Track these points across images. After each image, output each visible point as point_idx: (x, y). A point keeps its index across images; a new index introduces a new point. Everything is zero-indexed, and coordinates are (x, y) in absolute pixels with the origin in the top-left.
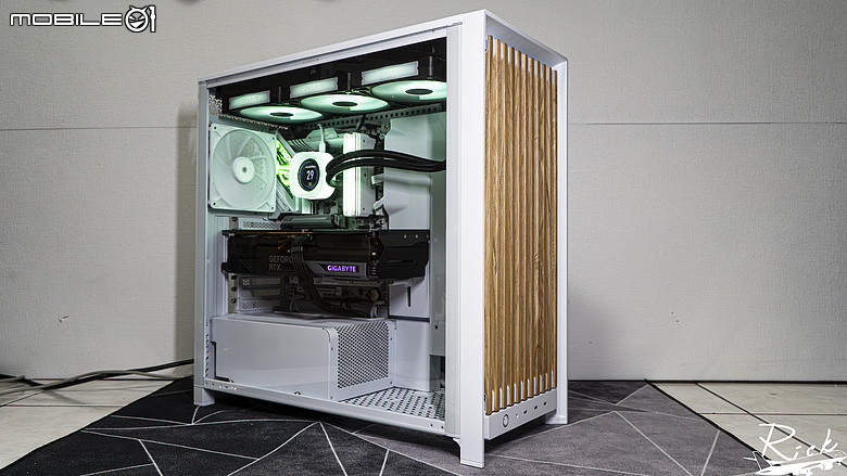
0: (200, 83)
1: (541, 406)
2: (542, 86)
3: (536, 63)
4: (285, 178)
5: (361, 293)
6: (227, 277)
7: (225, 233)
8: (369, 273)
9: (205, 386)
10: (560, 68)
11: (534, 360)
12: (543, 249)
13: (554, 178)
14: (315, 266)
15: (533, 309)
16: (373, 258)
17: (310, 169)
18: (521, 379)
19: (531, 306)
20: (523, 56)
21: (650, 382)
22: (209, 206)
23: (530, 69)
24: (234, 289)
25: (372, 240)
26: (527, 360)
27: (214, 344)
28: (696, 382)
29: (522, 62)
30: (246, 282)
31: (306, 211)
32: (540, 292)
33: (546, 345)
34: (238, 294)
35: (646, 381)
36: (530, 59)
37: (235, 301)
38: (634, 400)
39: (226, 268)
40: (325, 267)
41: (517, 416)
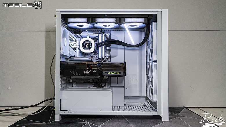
4: (72, 45)
9: (60, 114)
16: (124, 70)
17: (87, 44)
21: (186, 107)
28: (198, 107)
35: (184, 107)
38: (182, 113)
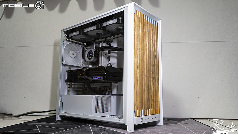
0: (62, 30)
1: (154, 118)
2: (153, 26)
3: (151, 19)
5: (104, 89)
6: (67, 84)
7: (67, 71)
8: (104, 79)
9: (59, 114)
10: (159, 22)
11: (151, 103)
12: (154, 72)
13: (158, 52)
14: (90, 78)
15: (151, 88)
16: (105, 75)
17: (91, 54)
18: (147, 108)
19: (150, 87)
20: (147, 17)
22: (63, 63)
23: (149, 21)
24: (69, 88)
25: (105, 70)
26: (149, 104)
27: (62, 102)
28: (207, 119)
29: (146, 19)
30: (73, 86)
31: (90, 66)
32: (153, 84)
33: (155, 100)
34: (70, 89)
35: (191, 118)
36: (149, 18)
37: (69, 91)
38: (186, 122)
39: (67, 81)
40: (92, 78)
41: (146, 120)
